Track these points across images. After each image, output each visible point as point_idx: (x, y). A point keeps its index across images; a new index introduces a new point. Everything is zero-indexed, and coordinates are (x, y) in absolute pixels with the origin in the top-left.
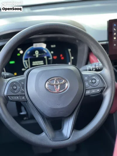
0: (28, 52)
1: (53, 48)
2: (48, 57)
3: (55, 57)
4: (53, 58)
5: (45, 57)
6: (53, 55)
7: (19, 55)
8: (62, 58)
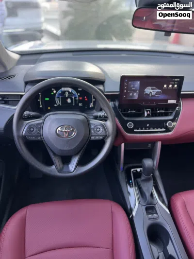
0: (60, 92)
1: (80, 91)
2: (75, 98)
3: (81, 98)
4: (79, 99)
5: (73, 97)
6: (79, 96)
7: (52, 93)
8: (86, 99)
